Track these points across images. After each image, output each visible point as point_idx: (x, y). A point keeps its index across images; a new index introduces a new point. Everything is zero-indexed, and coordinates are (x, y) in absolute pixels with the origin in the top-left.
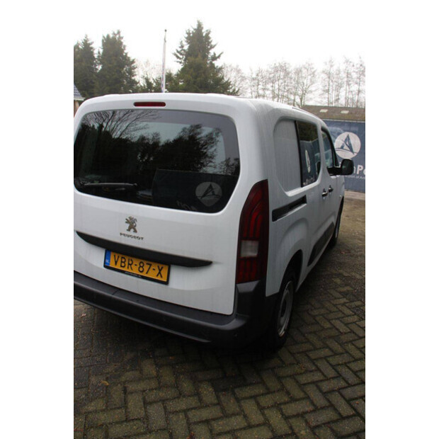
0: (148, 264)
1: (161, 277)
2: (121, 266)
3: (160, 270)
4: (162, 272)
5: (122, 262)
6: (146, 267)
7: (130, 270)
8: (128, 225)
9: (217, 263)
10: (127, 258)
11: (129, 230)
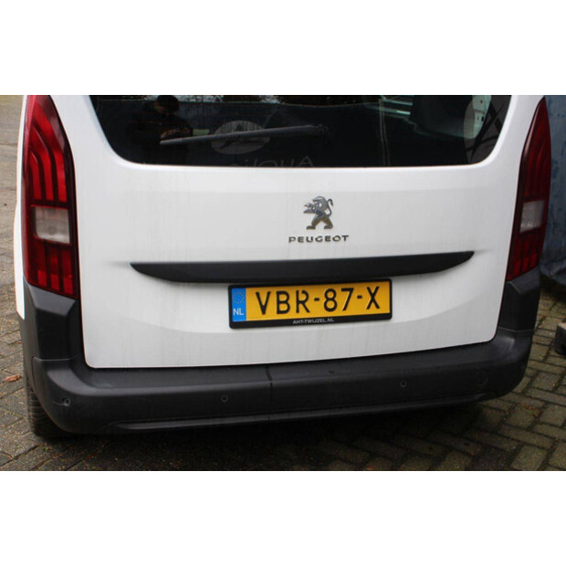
0: (343, 290)
1: (378, 307)
2: (279, 312)
3: (373, 295)
4: (377, 298)
5: (279, 302)
6: (342, 298)
7: (303, 314)
8: (312, 216)
9: (482, 252)
10: (292, 291)
11: (313, 227)
